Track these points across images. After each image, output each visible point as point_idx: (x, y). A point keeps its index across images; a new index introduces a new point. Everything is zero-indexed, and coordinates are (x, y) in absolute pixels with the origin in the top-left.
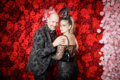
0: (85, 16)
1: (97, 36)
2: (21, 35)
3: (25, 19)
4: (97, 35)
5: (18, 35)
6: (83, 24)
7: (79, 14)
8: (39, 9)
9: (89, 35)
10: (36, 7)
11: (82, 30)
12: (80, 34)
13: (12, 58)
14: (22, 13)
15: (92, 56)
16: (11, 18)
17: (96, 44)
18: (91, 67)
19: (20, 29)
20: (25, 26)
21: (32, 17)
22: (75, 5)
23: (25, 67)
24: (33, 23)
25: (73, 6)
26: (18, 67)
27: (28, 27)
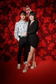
0: (48, 12)
2: (9, 23)
3: (11, 13)
4: (55, 24)
5: (7, 23)
6: (47, 17)
7: (45, 10)
9: (50, 24)
11: (46, 20)
12: (45, 23)
13: (4, 37)
14: (9, 9)
15: (52, 37)
16: (3, 12)
17: (54, 29)
18: (50, 44)
19: (9, 19)
20: (11, 17)
21: (16, 12)
22: (42, 5)
23: (12, 43)
24: (16, 16)
25: (41, 5)
26: (8, 43)
27: (13, 18)
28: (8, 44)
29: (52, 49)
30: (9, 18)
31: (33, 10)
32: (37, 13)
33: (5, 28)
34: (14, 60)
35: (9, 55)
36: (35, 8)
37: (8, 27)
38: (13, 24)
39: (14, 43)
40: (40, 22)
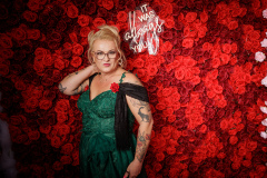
0: (224, 22)
3: (80, 40)
4: (254, 66)
6: (220, 42)
9: (235, 68)
11: (219, 56)
13: (55, 141)
14: (71, 25)
17: (251, 88)
19: (70, 65)
20: (81, 56)
26: (73, 161)
28: (75, 164)
30: (70, 59)
31: (169, 20)
32: (182, 29)
33: (59, 103)
36: (174, 12)
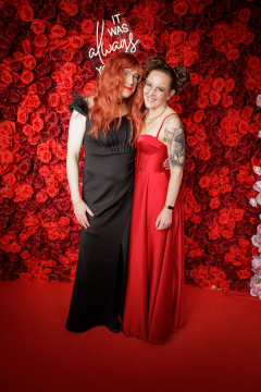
0: (223, 49)
1: (256, 119)
2: (21, 99)
3: (34, 50)
4: (255, 113)
6: (214, 76)
7: (206, 40)
8: (79, 17)
9: (230, 112)
10: (69, 10)
11: (208, 94)
12: (203, 106)
14: (24, 30)
17: (249, 141)
18: (225, 209)
19: (19, 81)
20: (33, 71)
21: (56, 42)
22: (194, 10)
23: (33, 197)
24: (58, 64)
25: (189, 11)
26: (15, 196)
27: (43, 76)
28: (17, 200)
29: (228, 235)
30: (20, 72)
31: (146, 38)
32: (165, 52)
33: (2, 125)
34: (41, 278)
35: (18, 254)
36: (155, 28)
37: (15, 118)
38: (40, 106)
39: (46, 197)
40: (180, 101)
